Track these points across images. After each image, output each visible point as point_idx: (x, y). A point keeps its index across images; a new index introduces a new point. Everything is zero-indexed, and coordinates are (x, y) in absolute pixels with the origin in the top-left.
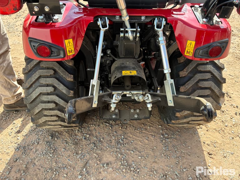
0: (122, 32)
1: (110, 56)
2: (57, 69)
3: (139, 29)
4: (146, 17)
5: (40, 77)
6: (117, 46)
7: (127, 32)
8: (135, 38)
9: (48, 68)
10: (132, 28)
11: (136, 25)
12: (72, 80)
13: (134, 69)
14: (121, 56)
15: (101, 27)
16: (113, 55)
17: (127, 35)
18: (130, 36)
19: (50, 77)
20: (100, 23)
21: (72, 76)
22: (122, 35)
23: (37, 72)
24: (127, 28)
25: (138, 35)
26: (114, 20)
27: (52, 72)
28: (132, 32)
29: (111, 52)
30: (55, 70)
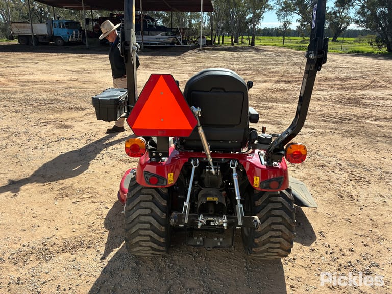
0: (207, 168)
1: (197, 186)
2: (155, 195)
3: (219, 167)
4: (225, 159)
5: (141, 201)
6: (203, 178)
7: (211, 169)
8: (217, 173)
9: (148, 194)
10: (214, 166)
11: (218, 164)
12: (166, 204)
13: (216, 196)
14: (206, 186)
15: (193, 165)
16: (200, 185)
17: (211, 171)
18: (213, 171)
19: (149, 201)
20: (192, 162)
21: (166, 201)
22: (207, 170)
23: (139, 197)
24: (211, 166)
25: (219, 171)
26: (202, 161)
27: (151, 197)
28: (215, 169)
29: (198, 183)
30: (153, 196)
